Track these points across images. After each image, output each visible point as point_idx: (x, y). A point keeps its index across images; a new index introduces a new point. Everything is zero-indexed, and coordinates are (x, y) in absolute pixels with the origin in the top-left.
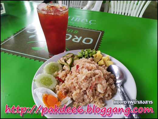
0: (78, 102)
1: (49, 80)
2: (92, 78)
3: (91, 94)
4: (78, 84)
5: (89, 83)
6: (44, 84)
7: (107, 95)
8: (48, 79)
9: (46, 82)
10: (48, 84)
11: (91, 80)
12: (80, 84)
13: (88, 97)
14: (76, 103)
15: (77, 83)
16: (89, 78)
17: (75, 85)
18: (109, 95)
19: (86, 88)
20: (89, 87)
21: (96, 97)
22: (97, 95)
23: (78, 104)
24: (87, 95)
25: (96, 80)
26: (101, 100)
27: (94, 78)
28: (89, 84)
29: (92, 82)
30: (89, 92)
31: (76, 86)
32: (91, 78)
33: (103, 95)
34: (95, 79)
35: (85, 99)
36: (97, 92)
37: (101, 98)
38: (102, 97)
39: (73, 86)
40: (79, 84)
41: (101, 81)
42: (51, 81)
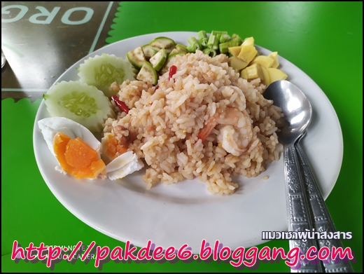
0: (158, 170)
1: (90, 101)
2: (209, 107)
3: (199, 154)
4: (164, 119)
5: (196, 120)
6: (72, 111)
7: (247, 163)
8: (86, 98)
9: (80, 106)
10: (83, 112)
11: (206, 112)
12: (171, 122)
13: (189, 161)
14: (152, 172)
15: (162, 115)
16: (200, 106)
17: (155, 122)
18: (254, 163)
19: (187, 133)
20: (196, 131)
21: (213, 163)
22: (216, 159)
23: (159, 176)
24: (187, 155)
25: (220, 114)
26: (229, 175)
27: (213, 108)
28: (196, 124)
29: (206, 117)
30: (193, 145)
31: (159, 124)
32: (204, 107)
33: (234, 161)
34: (217, 110)
35: (179, 164)
36: (218, 150)
37: (229, 170)
38: (233, 166)
39: (149, 123)
40: (166, 120)
41: (236, 119)
42: (95, 105)
